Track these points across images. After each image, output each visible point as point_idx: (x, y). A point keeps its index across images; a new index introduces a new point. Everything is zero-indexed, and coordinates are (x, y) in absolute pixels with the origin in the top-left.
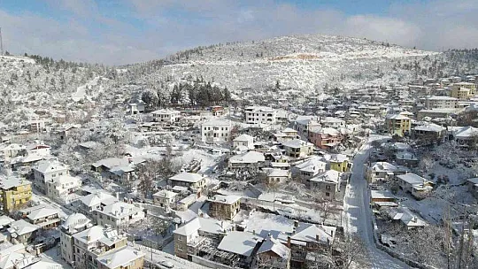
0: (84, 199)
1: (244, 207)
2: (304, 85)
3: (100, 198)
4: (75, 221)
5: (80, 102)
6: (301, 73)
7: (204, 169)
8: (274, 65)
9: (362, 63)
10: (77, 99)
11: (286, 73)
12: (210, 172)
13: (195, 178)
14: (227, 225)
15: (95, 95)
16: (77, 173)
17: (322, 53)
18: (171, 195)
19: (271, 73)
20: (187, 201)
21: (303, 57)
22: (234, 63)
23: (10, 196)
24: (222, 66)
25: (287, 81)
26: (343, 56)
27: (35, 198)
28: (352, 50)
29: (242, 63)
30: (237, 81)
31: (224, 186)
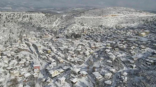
0: (57, 53)
1: (76, 56)
2: (110, 25)
3: (59, 53)
4: (57, 56)
5: (54, 27)
6: (110, 21)
7: (73, 50)
8: (103, 19)
9: (130, 18)
10: (54, 26)
11: (105, 21)
12: (73, 51)
13: (71, 52)
14: (72, 58)
15: (58, 25)
16: (56, 49)
17: (119, 14)
18: (68, 54)
19: (101, 21)
20: (69, 55)
21: (112, 16)
22: (92, 17)
23: (49, 52)
24: (89, 18)
25: (105, 24)
26: (125, 15)
27: (51, 52)
28: (129, 14)
29: (95, 18)
30: (92, 23)
31: (74, 53)
